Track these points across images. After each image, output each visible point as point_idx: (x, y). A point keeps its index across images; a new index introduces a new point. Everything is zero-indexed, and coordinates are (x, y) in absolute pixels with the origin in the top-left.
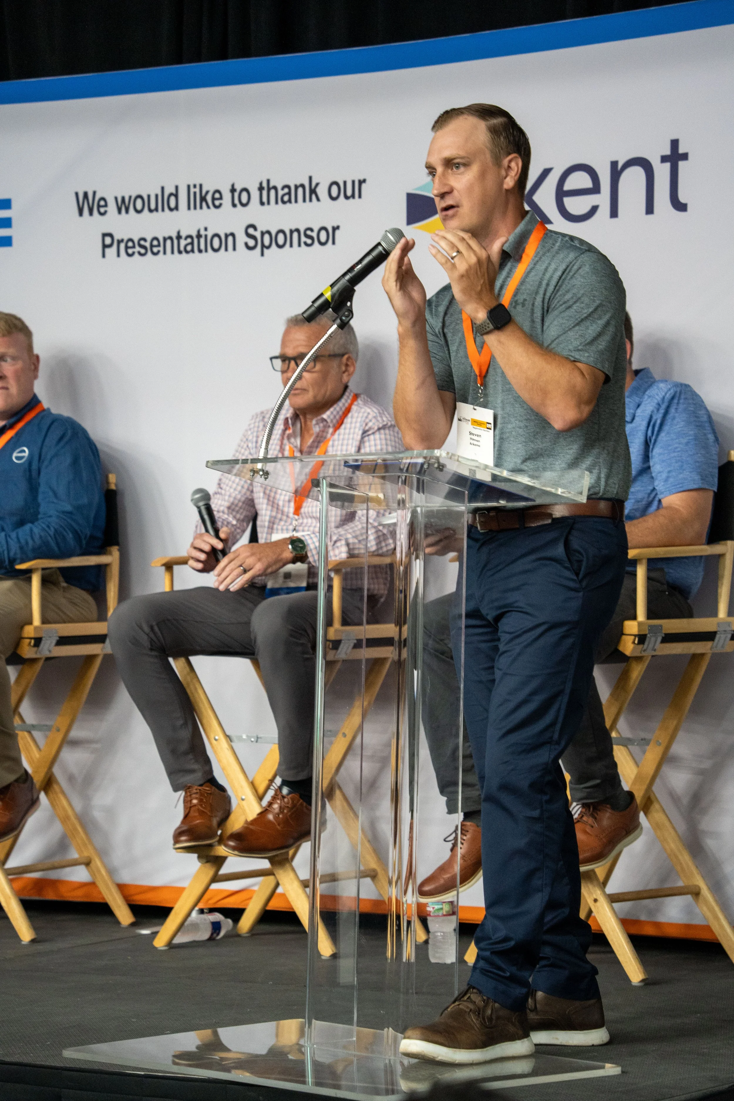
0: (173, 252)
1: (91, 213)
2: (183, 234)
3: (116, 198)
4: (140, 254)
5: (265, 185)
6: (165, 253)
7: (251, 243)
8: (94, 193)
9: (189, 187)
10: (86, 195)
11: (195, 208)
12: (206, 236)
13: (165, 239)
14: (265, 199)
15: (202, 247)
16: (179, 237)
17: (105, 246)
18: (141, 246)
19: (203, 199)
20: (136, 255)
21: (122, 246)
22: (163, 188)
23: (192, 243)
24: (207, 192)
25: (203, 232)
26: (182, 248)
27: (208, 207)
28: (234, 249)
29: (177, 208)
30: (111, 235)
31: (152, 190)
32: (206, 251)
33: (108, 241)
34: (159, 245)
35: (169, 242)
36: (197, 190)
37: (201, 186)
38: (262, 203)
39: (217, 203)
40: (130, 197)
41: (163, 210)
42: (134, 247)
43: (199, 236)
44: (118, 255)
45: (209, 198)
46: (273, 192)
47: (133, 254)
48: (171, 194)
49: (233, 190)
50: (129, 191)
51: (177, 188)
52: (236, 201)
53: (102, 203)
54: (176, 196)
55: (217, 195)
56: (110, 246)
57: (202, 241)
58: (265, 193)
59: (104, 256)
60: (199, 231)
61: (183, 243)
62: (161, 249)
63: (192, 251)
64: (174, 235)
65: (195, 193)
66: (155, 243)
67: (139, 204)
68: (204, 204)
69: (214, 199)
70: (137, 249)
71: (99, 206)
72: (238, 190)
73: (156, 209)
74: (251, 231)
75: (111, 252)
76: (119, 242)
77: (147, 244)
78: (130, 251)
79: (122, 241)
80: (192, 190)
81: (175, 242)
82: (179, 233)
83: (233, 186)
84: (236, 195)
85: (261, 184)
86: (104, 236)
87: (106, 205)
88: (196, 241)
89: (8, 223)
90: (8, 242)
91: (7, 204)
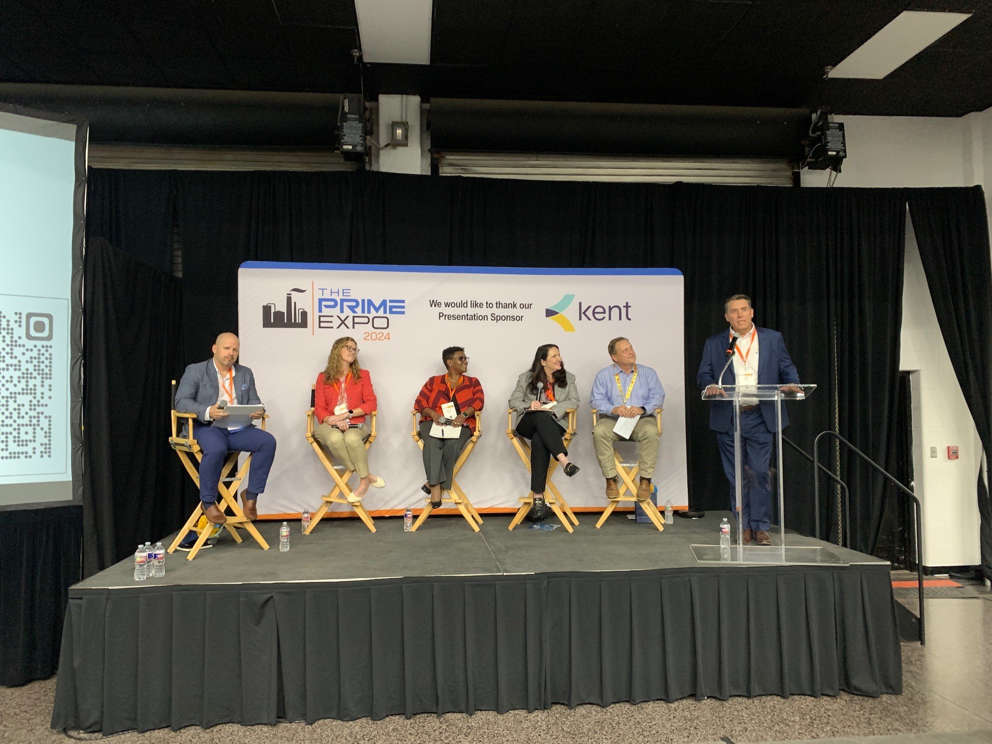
0: (465, 319)
1: (435, 306)
2: (469, 314)
3: (445, 303)
5: (498, 302)
7: (493, 319)
8: (437, 300)
9: (471, 301)
10: (433, 301)
11: (473, 307)
13: (462, 316)
14: (498, 306)
15: (476, 318)
16: (467, 315)
17: (440, 316)
19: (476, 305)
21: (447, 317)
22: (462, 301)
24: (478, 303)
25: (476, 314)
26: (468, 318)
27: (478, 307)
28: (487, 320)
29: (467, 307)
30: (442, 313)
31: (458, 301)
32: (477, 320)
33: (441, 315)
35: (464, 317)
36: (474, 302)
37: (476, 301)
38: (497, 308)
39: (481, 306)
40: (450, 303)
41: (462, 307)
43: (475, 315)
44: (445, 319)
45: (478, 305)
46: (501, 305)
48: (465, 303)
49: (487, 303)
50: (449, 301)
51: (467, 301)
52: (488, 306)
53: (439, 303)
54: (467, 303)
55: (481, 304)
56: (443, 316)
57: (476, 317)
59: (440, 319)
61: (469, 317)
62: (461, 318)
63: (472, 319)
66: (459, 316)
70: (452, 318)
71: (438, 305)
73: (459, 307)
74: (493, 315)
75: (442, 318)
76: (445, 315)
77: (456, 317)
78: (449, 318)
79: (447, 315)
81: (466, 317)
84: (488, 305)
86: (440, 313)
87: (441, 304)
88: (473, 317)
89: (403, 307)
90: (403, 313)
91: (403, 301)
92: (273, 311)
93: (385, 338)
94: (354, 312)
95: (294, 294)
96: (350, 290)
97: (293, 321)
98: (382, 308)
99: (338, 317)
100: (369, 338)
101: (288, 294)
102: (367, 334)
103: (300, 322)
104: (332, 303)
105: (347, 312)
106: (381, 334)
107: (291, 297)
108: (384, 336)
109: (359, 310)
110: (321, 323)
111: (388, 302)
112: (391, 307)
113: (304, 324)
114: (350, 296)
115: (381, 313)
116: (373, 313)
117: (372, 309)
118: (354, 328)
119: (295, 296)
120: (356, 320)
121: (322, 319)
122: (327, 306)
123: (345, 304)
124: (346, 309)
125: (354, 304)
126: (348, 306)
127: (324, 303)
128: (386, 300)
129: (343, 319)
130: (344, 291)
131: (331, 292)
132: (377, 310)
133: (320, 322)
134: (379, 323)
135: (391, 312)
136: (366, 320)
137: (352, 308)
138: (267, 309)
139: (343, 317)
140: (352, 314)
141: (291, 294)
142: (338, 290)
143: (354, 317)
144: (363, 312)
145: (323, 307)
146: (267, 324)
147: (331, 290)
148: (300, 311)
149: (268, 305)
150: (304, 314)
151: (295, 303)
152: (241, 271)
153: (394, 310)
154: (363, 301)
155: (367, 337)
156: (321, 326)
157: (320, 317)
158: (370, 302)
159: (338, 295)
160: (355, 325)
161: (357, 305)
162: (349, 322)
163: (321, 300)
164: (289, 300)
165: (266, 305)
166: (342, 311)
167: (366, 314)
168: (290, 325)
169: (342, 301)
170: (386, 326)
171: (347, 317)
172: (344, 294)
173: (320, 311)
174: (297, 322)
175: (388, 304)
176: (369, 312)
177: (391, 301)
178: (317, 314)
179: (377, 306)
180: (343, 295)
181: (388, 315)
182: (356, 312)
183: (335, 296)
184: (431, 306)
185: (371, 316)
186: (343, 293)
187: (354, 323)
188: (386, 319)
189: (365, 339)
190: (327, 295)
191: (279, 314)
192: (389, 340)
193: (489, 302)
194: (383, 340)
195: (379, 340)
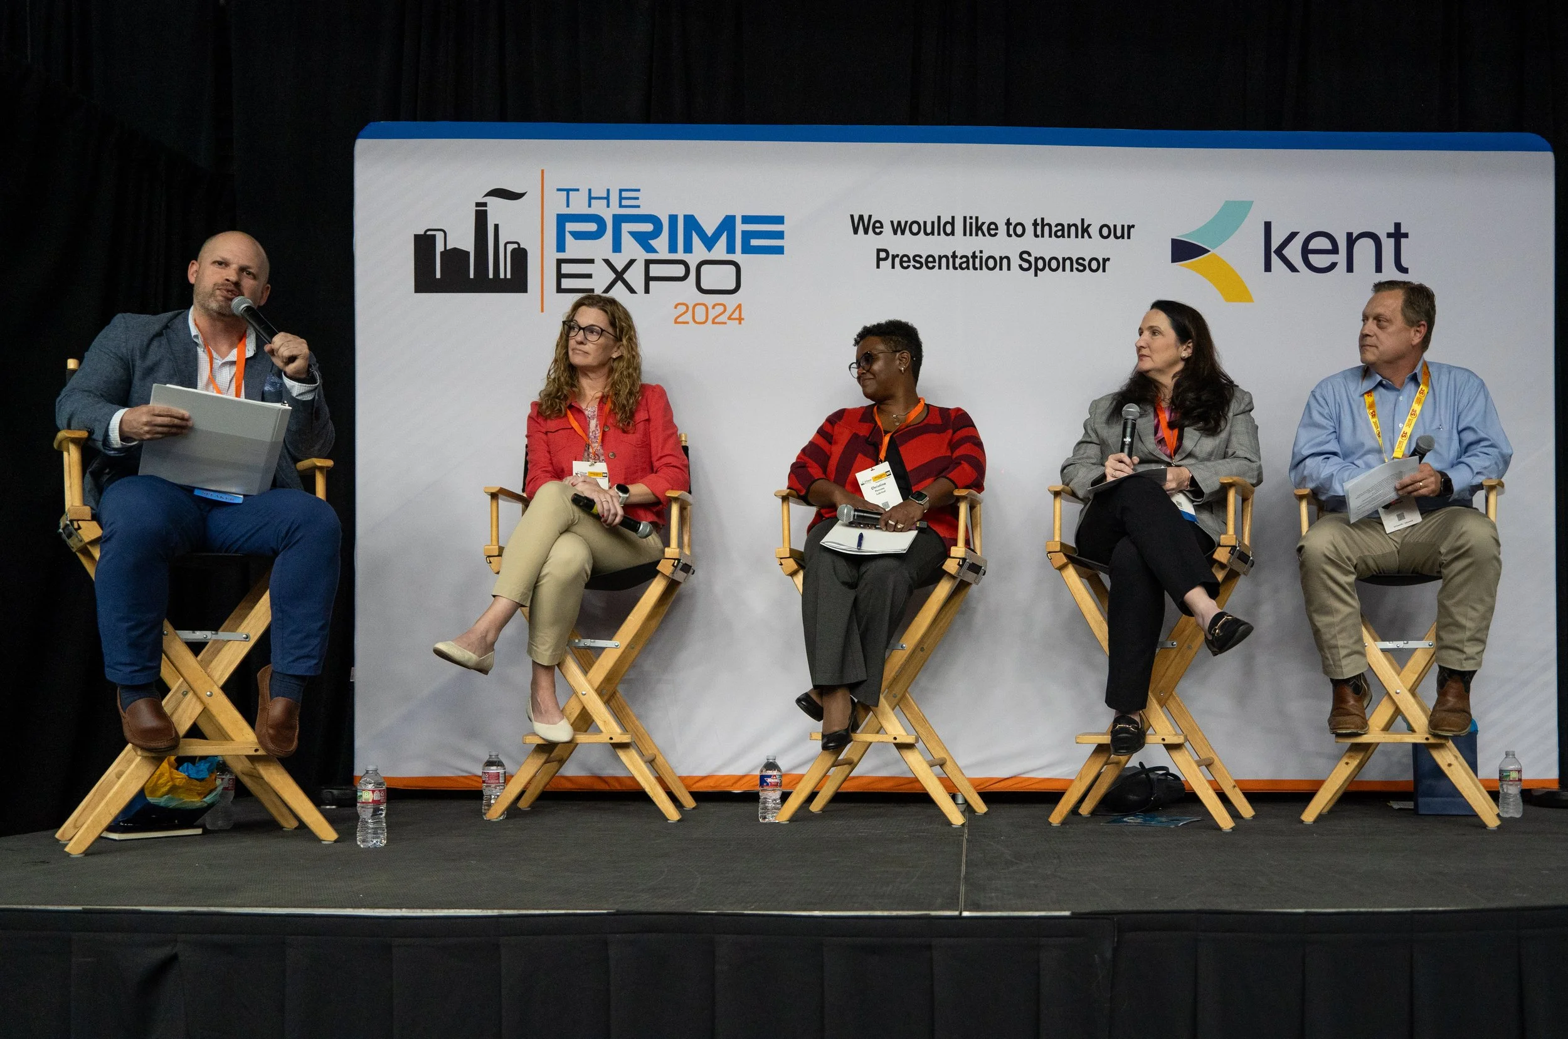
0: (948, 268)
1: (866, 232)
2: (959, 254)
3: (892, 222)
4: (914, 267)
5: (1039, 221)
6: (940, 268)
7: (1026, 265)
8: (870, 217)
9: (965, 218)
10: (861, 217)
11: (971, 235)
12: (981, 258)
13: (940, 258)
14: (1039, 232)
15: (977, 265)
16: (954, 256)
17: (879, 259)
18: (915, 261)
19: (979, 228)
20: (911, 267)
21: (897, 260)
22: (939, 218)
23: (967, 262)
24: (983, 223)
25: (978, 254)
26: (957, 265)
27: (984, 235)
28: (1009, 269)
29: (953, 233)
30: (886, 251)
31: (928, 217)
32: (981, 269)
33: (883, 255)
34: (934, 261)
35: (944, 260)
36: (974, 221)
37: (977, 218)
38: (1036, 236)
39: (993, 232)
40: (906, 222)
41: (939, 234)
42: (909, 261)
43: (974, 256)
44: (893, 267)
45: (985, 228)
46: (1047, 229)
47: (908, 267)
48: (947, 223)
49: (1008, 223)
50: (904, 217)
51: (953, 218)
52: (1011, 232)
53: (878, 225)
54: (953, 224)
55: (993, 227)
56: (886, 259)
57: (977, 261)
58: (1039, 228)
59: (878, 267)
60: (974, 253)
61: (958, 261)
62: (937, 264)
63: (968, 268)
64: (950, 254)
65: (971, 224)
66: (930, 259)
67: (915, 228)
68: (980, 232)
69: (989, 229)
70: (912, 263)
71: (874, 228)
72: (1013, 224)
73: (932, 233)
74: (1025, 256)
75: (886, 265)
76: (894, 257)
77: (923, 260)
78: (905, 265)
79: (898, 256)
80: (968, 221)
81: (951, 260)
82: (954, 253)
83: (1008, 220)
84: (1011, 228)
85: (1036, 220)
86: (879, 251)
87: (882, 227)
88: (971, 260)
89: (780, 235)
90: (779, 250)
91: (779, 220)
92: (440, 248)
93: (730, 318)
94: (650, 249)
95: (494, 204)
96: (639, 190)
97: (491, 276)
98: (724, 239)
99: (607, 262)
100: (688, 317)
101: (478, 204)
102: (682, 309)
103: (509, 276)
104: (592, 227)
105: (631, 248)
106: (720, 309)
107: (486, 211)
108: (727, 314)
109: (661, 244)
110: (563, 280)
111: (738, 220)
112: (747, 236)
113: (518, 283)
114: (639, 207)
115: (720, 251)
116: (700, 252)
117: (696, 240)
118: (647, 291)
119: (497, 210)
120: (655, 271)
121: (566, 269)
122: (578, 235)
123: (626, 227)
124: (627, 241)
125: (648, 227)
126: (633, 234)
127: (570, 227)
128: (734, 217)
129: (619, 269)
130: (624, 194)
131: (590, 198)
132: (710, 243)
133: (560, 276)
134: (714, 277)
135: (747, 249)
136: (679, 271)
137: (643, 239)
138: (424, 244)
139: (619, 263)
140: (641, 255)
141: (485, 204)
142: (608, 190)
143: (648, 263)
144: (673, 248)
145: (568, 237)
146: (425, 282)
147: (590, 190)
148: (510, 247)
149: (429, 233)
150: (520, 256)
151: (496, 227)
152: (362, 146)
153: (754, 242)
154: (673, 219)
155: (683, 315)
156: (564, 286)
157: (560, 262)
158: (691, 222)
159: (608, 206)
160: (652, 283)
161: (656, 233)
162: (635, 276)
163: (562, 220)
164: (481, 217)
165: (423, 233)
166: (617, 247)
167: (680, 255)
168: (485, 284)
169: (618, 220)
170: (732, 286)
171: (632, 262)
172: (624, 202)
173: (561, 247)
174: (502, 276)
175: (740, 227)
176: (688, 249)
177: (747, 220)
178: (553, 256)
179: (710, 232)
180: (621, 206)
181: (738, 257)
182: (654, 251)
183: (598, 208)
184: (856, 231)
185: (693, 260)
186: (621, 198)
187: (648, 279)
188: (732, 268)
189: (676, 322)
190: (579, 205)
191: (455, 257)
192: (740, 323)
193: (1013, 222)
194: (725, 323)
195: (714, 322)
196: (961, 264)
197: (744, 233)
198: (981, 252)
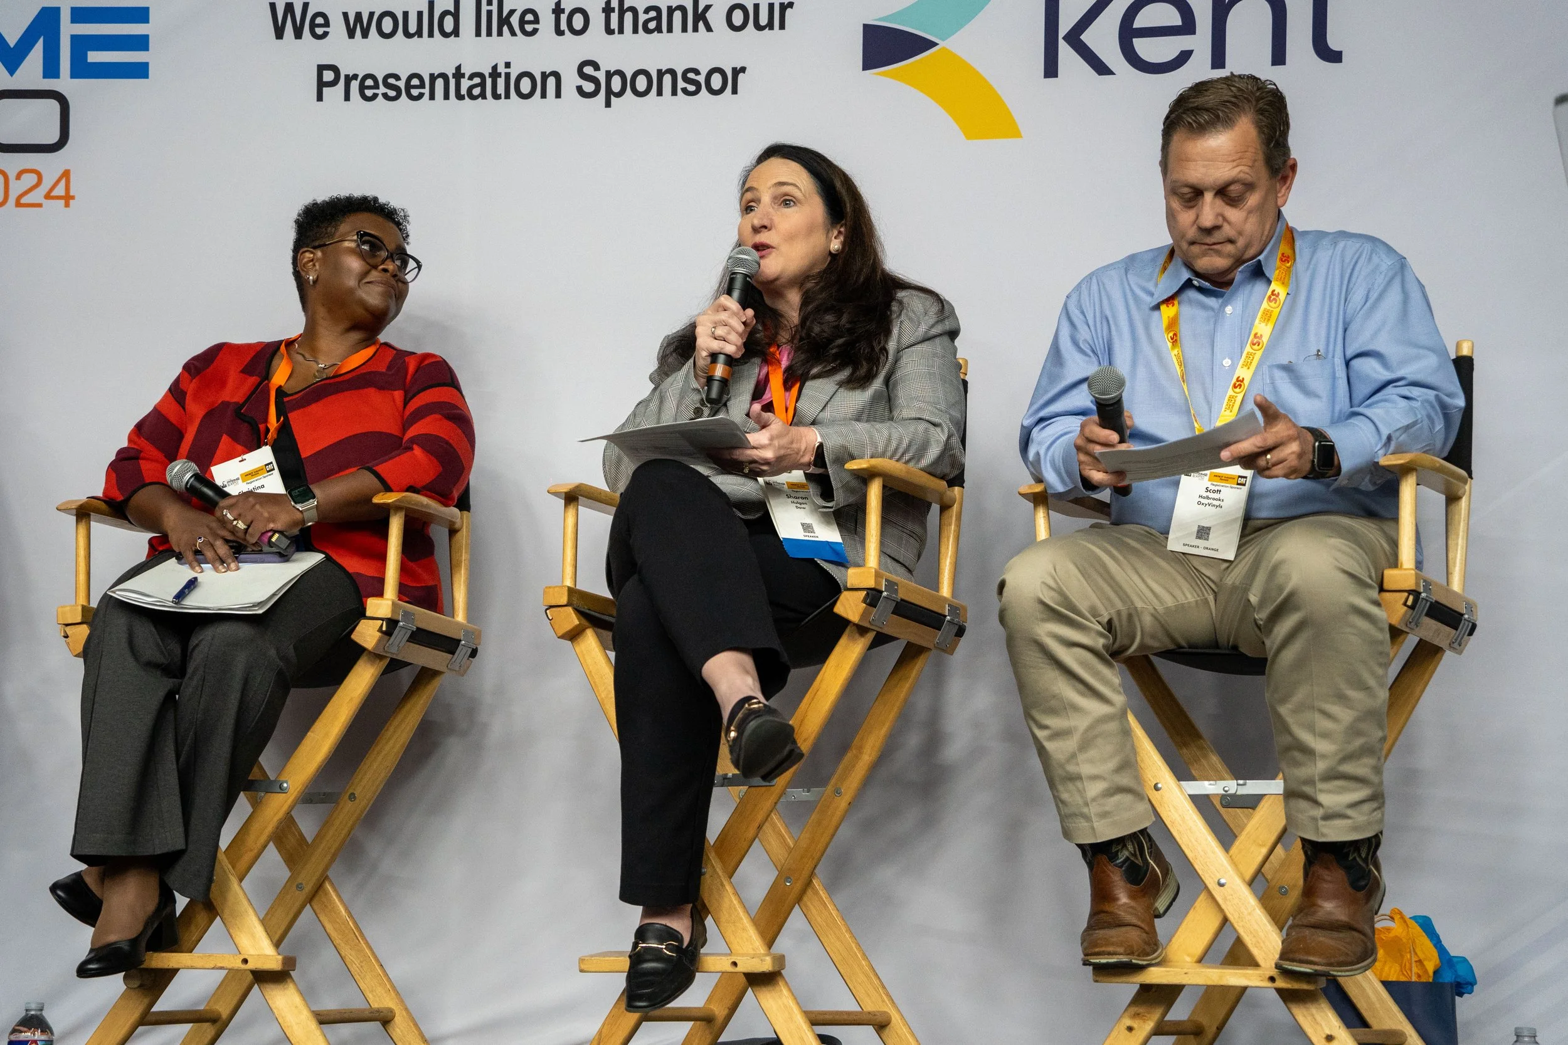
0: (447, 97)
1: (298, 34)
2: (467, 70)
3: (345, 15)
4: (385, 96)
5: (615, 3)
6: (432, 97)
7: (589, 87)
8: (306, 6)
9: (479, 3)
10: (289, 7)
11: (489, 34)
12: (508, 75)
13: (433, 78)
14: (614, 25)
15: (501, 90)
16: (458, 74)
17: (321, 84)
18: (387, 85)
19: (504, 21)
20: (380, 96)
21: (355, 85)
23: (483, 85)
24: (512, 12)
25: (501, 69)
26: (464, 91)
27: (513, 34)
28: (558, 95)
29: (456, 32)
30: (335, 69)
32: (507, 96)
33: (328, 76)
34: (422, 86)
35: (440, 83)
36: (494, 8)
37: (501, 2)
38: (609, 31)
39: (529, 28)
40: (372, 14)
41: (431, 35)
42: (376, 86)
43: (495, 74)
44: (347, 98)
45: (515, 20)
46: (628, 17)
47: (375, 96)
48: (446, 13)
49: (558, 11)
51: (457, 3)
52: (564, 26)
53: (320, 20)
54: (456, 15)
55: (529, 17)
56: (333, 84)
57: (501, 82)
58: (614, 17)
59: (320, 98)
60: (495, 68)
61: (465, 84)
62: (426, 91)
63: (483, 95)
64: (450, 72)
65: (489, 13)
66: (415, 82)
67: (387, 25)
68: (505, 29)
69: (522, 22)
70: (382, 89)
71: (313, 26)
72: (567, 12)
73: (419, 33)
74: (588, 70)
75: (334, 94)
76: (349, 79)
77: (401, 84)
78: (369, 93)
79: (355, 77)
80: (485, 8)
81: (452, 82)
82: (458, 68)
84: (564, 18)
85: (608, 3)
86: (321, 68)
87: (327, 24)
88: (489, 81)
89: (141, 43)
90: (140, 71)
91: (141, 15)
93: (48, 196)
98: (37, 52)
106: (29, 180)
108: (44, 188)
111: (65, 16)
112: (81, 44)
115: (30, 73)
128: (58, 9)
132: (12, 59)
134: (20, 121)
135: (82, 70)
153: (94, 57)
170: (53, 137)
175: (68, 29)
177: (80, 15)
179: (11, 41)
181: (64, 83)
188: (54, 105)
192: (67, 205)
193: (568, 5)
194: (40, 205)
195: (18, 204)
196: (470, 89)
197: (75, 38)
198: (508, 65)
